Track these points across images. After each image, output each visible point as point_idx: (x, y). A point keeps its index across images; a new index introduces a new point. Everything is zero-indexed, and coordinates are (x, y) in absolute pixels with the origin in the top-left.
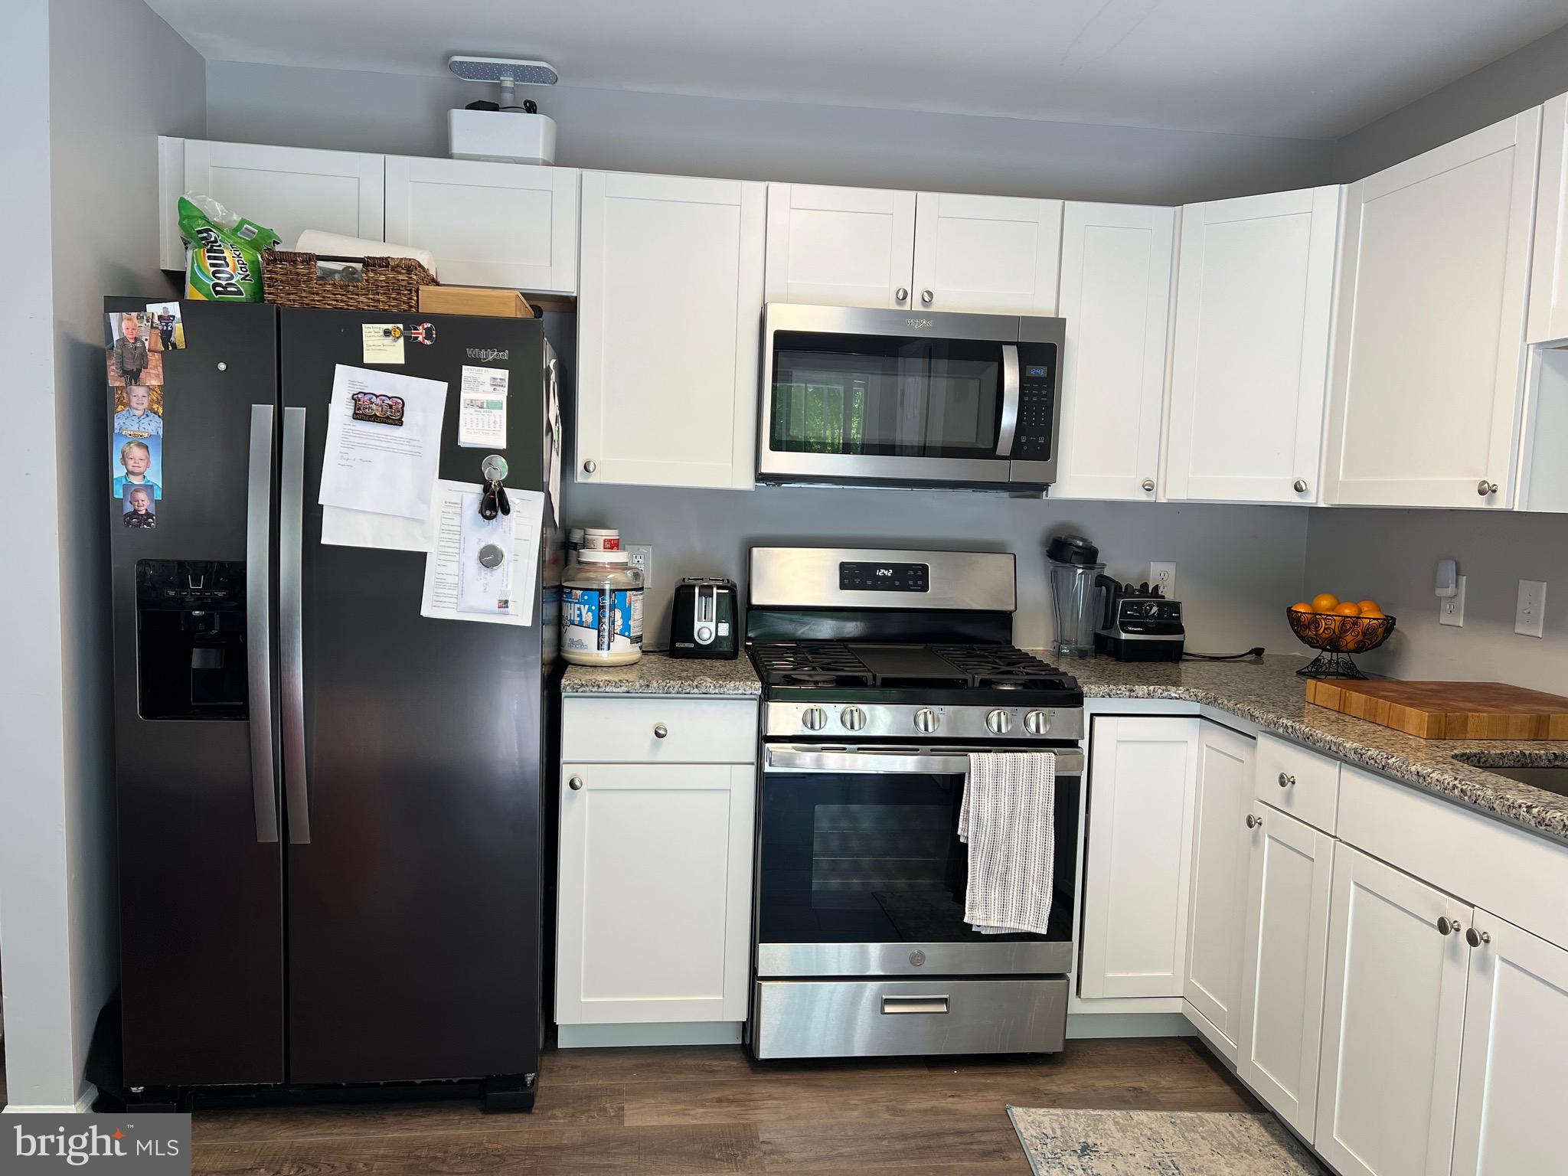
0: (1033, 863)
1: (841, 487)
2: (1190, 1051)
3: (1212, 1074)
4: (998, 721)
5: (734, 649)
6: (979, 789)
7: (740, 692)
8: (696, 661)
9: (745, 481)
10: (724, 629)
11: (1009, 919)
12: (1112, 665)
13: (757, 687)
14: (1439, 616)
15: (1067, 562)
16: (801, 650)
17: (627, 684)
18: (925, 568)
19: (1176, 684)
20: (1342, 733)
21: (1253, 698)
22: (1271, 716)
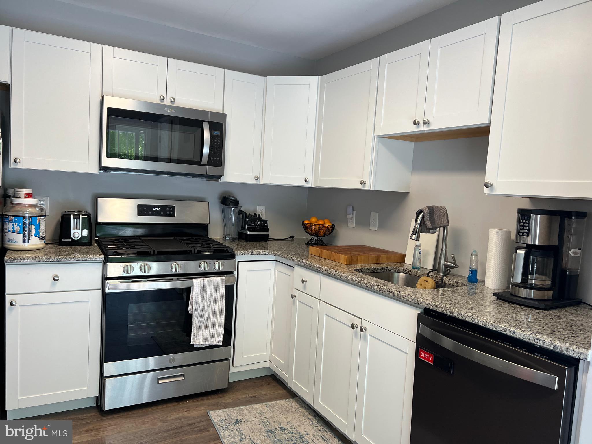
0: (217, 319)
1: (137, 174)
2: (271, 380)
3: (279, 387)
4: (204, 266)
5: (90, 241)
6: (197, 292)
7: (94, 259)
8: (72, 247)
9: (95, 170)
10: (85, 233)
11: (208, 340)
12: (245, 243)
13: (102, 257)
14: (348, 223)
15: (228, 205)
16: (121, 241)
17: (39, 258)
18: (173, 207)
19: (267, 249)
20: (321, 264)
21: (292, 253)
22: (299, 259)
